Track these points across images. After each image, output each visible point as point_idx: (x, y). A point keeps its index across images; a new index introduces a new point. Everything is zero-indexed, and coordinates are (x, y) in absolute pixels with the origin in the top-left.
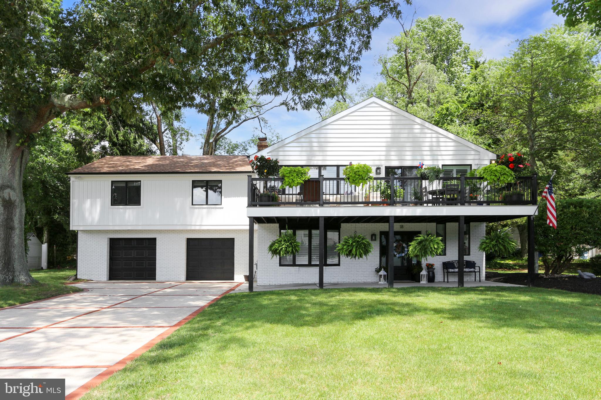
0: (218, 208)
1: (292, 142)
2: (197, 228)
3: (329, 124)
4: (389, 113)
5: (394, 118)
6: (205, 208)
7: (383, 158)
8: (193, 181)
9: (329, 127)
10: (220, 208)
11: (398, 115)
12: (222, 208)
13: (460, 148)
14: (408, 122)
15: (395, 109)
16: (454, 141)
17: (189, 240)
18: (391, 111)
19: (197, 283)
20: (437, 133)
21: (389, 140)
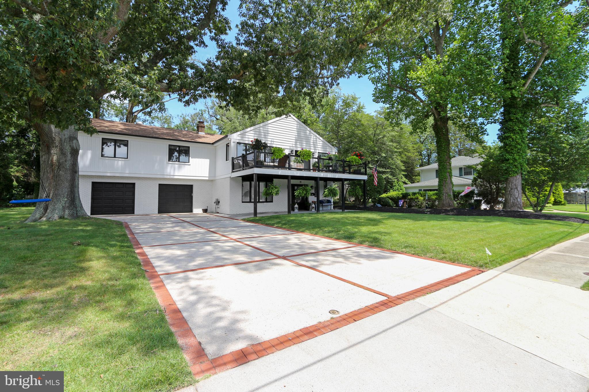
0: (187, 165)
1: (251, 131)
2: (168, 177)
3: (269, 124)
4: (296, 123)
5: (298, 126)
6: (176, 164)
7: (294, 145)
8: (169, 145)
9: (269, 125)
10: (188, 165)
11: (300, 124)
12: (190, 165)
13: (325, 145)
14: (304, 129)
15: (299, 121)
16: (323, 141)
17: (160, 185)
18: (297, 122)
19: (165, 215)
20: (316, 136)
21: (297, 137)
